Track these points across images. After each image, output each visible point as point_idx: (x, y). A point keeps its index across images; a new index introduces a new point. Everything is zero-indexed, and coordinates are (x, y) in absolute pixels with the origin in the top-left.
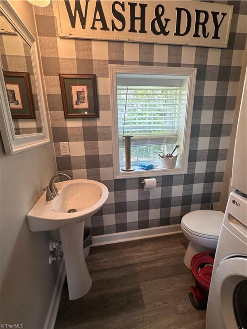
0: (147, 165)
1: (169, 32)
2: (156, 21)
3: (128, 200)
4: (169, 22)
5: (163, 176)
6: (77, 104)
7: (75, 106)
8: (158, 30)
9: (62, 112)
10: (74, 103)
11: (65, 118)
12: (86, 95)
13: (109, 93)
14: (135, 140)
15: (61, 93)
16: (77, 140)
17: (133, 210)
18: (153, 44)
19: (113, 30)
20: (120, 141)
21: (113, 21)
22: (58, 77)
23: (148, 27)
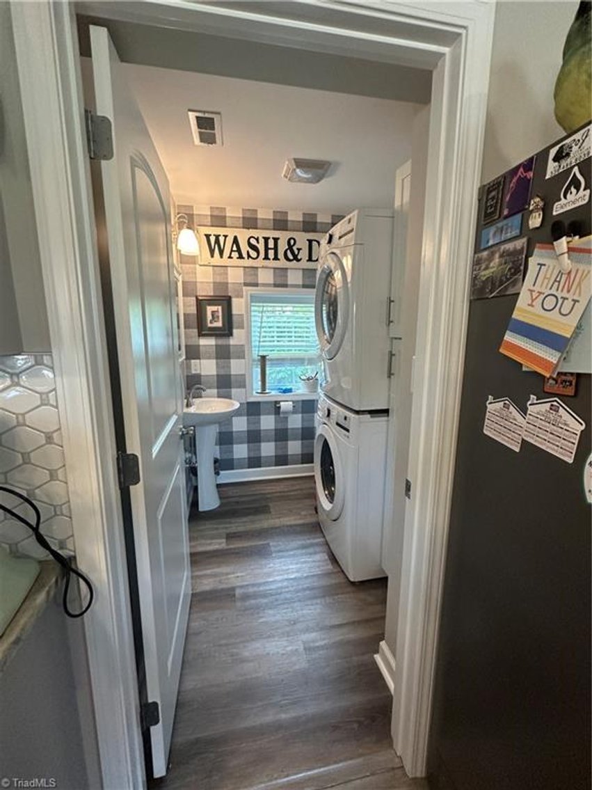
0: (284, 388)
1: (301, 259)
2: (289, 251)
3: (263, 428)
4: (301, 251)
5: (303, 401)
6: (211, 322)
7: (209, 325)
8: (291, 257)
9: (196, 330)
10: (209, 321)
11: (199, 336)
12: (220, 314)
13: (243, 312)
14: (271, 360)
15: (195, 312)
16: (209, 358)
17: (269, 441)
18: (287, 269)
19: (248, 259)
20: (254, 360)
21: (248, 252)
22: (194, 299)
23: (281, 255)
